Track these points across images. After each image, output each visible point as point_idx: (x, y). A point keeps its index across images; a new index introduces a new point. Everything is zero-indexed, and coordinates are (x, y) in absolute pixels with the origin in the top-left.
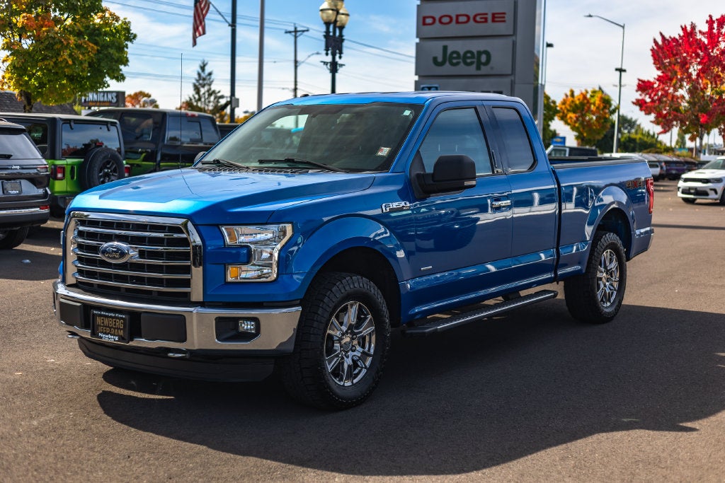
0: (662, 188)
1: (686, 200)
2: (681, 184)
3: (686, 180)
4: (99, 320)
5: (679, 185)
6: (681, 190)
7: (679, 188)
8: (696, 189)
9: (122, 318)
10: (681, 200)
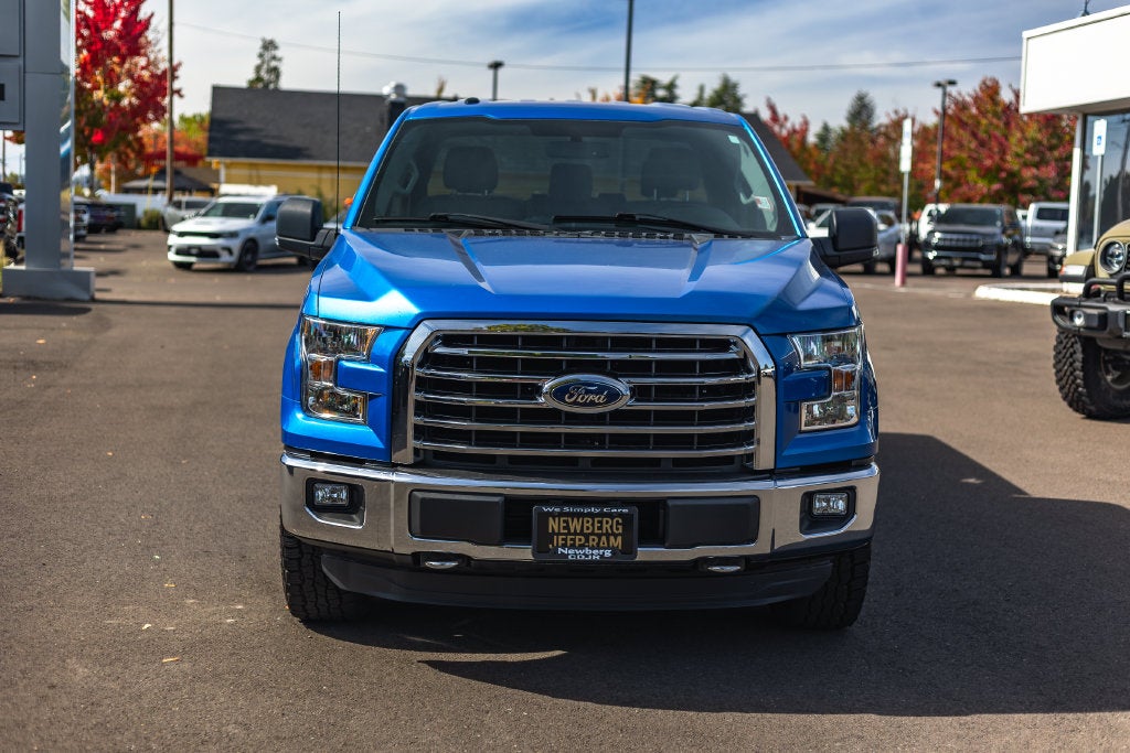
0: (102, 247)
1: (179, 265)
2: (173, 240)
3: (182, 234)
4: (553, 524)
5: (170, 242)
6: (173, 250)
7: (170, 247)
8: (199, 248)
9: (620, 515)
10: (172, 266)
